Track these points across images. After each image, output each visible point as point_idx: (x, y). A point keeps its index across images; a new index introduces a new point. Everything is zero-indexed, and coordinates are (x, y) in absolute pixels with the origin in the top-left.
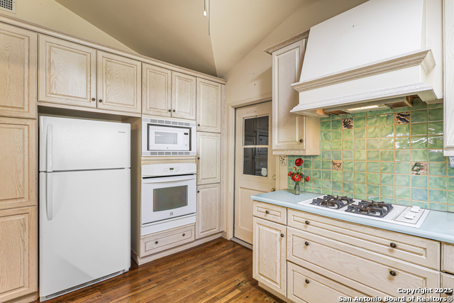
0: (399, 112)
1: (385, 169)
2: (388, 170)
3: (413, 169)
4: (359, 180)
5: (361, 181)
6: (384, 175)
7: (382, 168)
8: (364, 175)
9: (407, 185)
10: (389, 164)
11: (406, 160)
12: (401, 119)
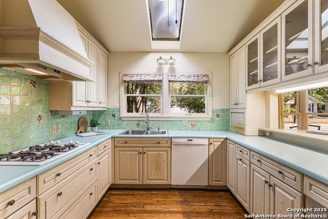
0: (32, 79)
1: (23, 122)
2: (26, 122)
3: (37, 120)
4: (5, 134)
5: (6, 136)
6: (23, 126)
7: (22, 121)
8: (9, 129)
9: (36, 131)
10: (26, 117)
11: (35, 114)
12: (33, 84)
